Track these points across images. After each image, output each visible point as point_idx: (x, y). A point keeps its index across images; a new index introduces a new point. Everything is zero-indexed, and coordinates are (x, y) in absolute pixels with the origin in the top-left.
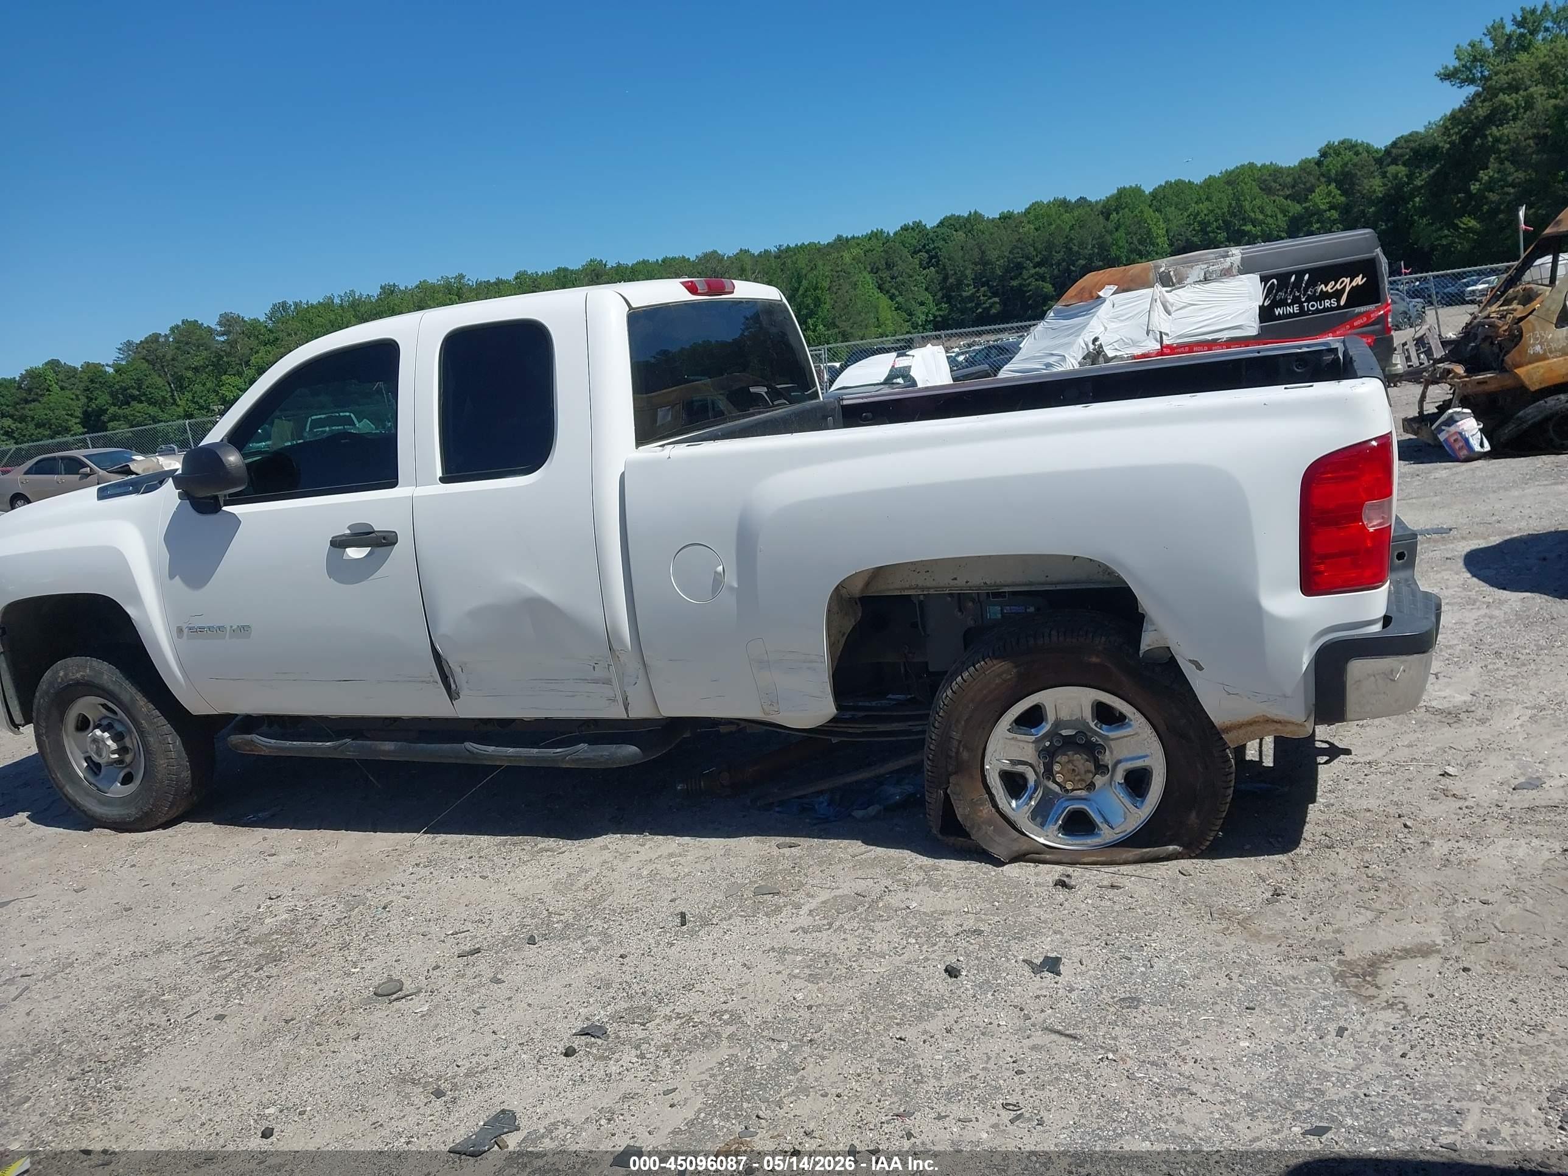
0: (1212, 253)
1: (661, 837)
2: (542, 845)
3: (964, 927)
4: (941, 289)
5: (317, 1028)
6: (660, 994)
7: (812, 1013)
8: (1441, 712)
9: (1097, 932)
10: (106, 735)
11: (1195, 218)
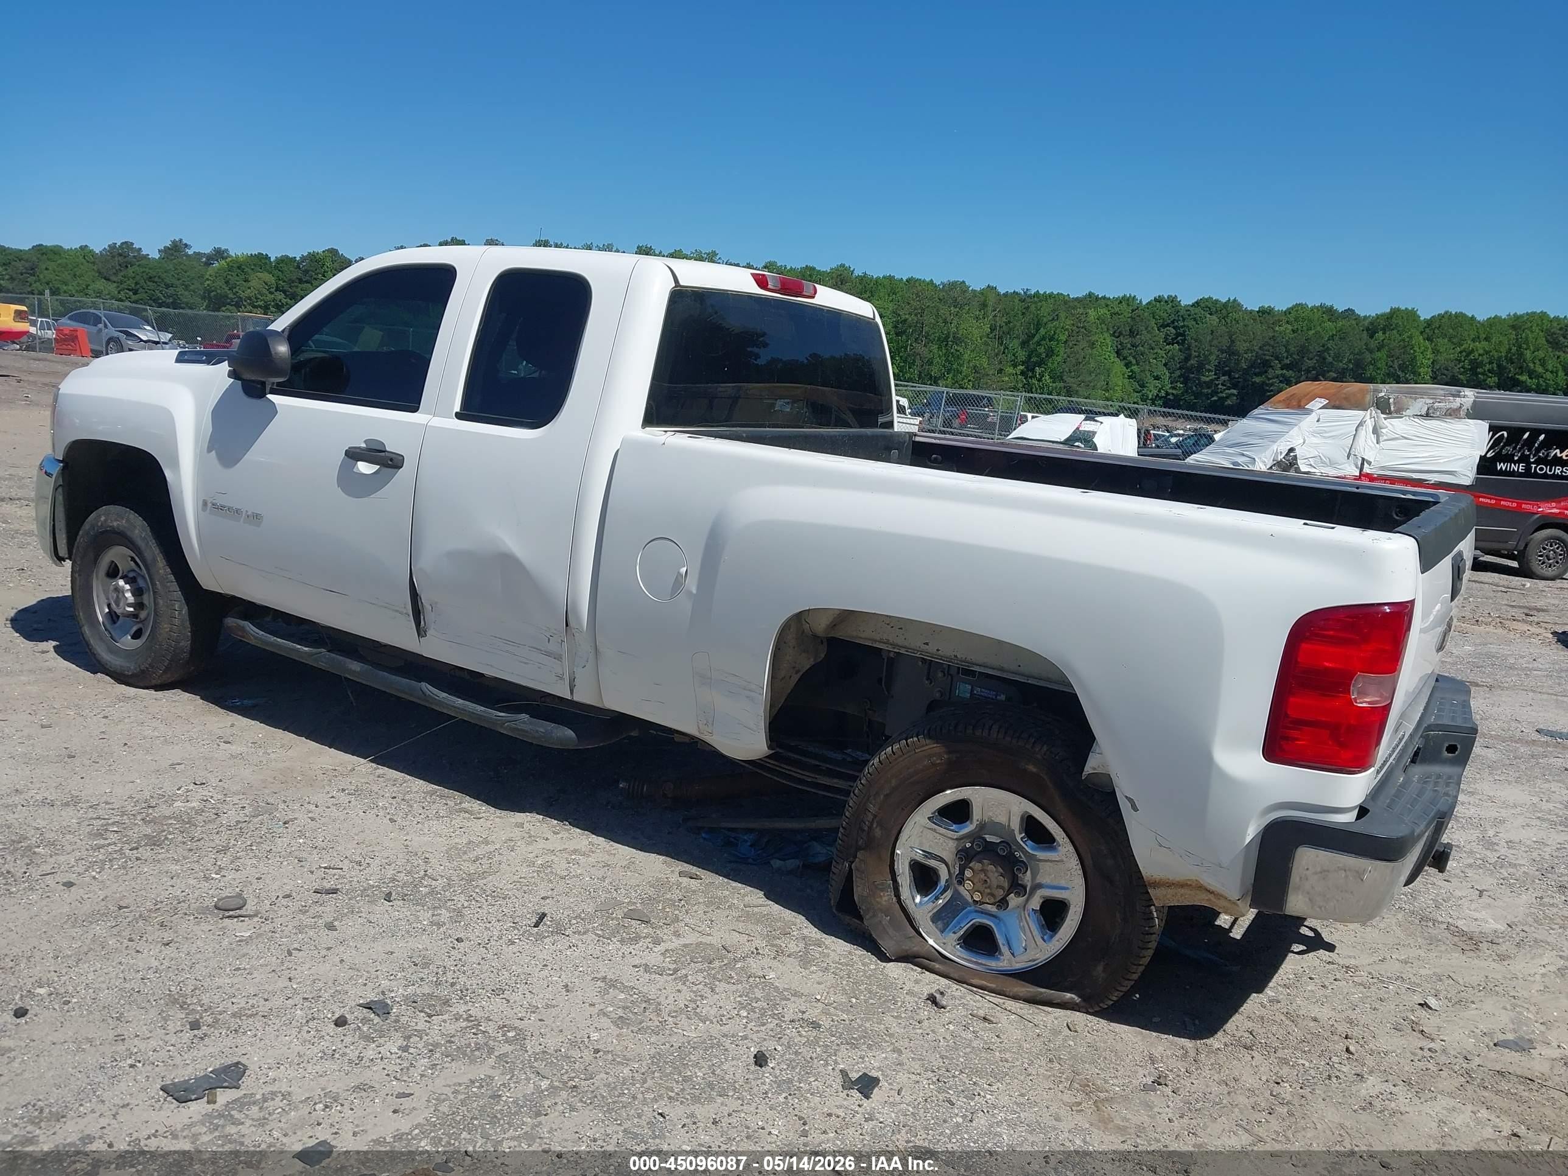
0: (1442, 389)
1: (578, 830)
2: (465, 805)
3: (805, 1016)
4: (1180, 368)
5: (141, 923)
6: (467, 990)
7: (596, 1058)
8: (1463, 934)
9: (937, 1062)
10: (128, 587)
11: (1467, 356)
